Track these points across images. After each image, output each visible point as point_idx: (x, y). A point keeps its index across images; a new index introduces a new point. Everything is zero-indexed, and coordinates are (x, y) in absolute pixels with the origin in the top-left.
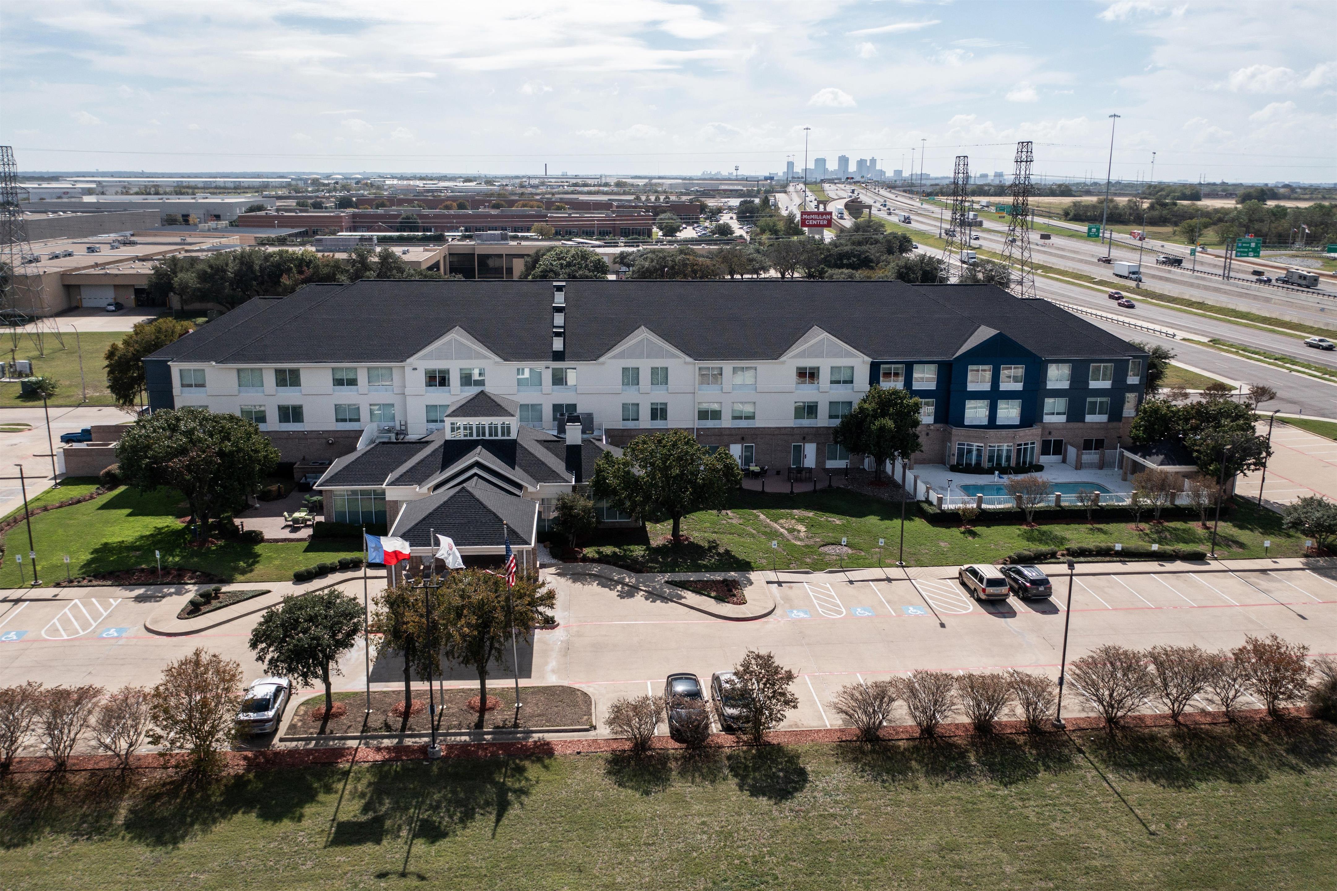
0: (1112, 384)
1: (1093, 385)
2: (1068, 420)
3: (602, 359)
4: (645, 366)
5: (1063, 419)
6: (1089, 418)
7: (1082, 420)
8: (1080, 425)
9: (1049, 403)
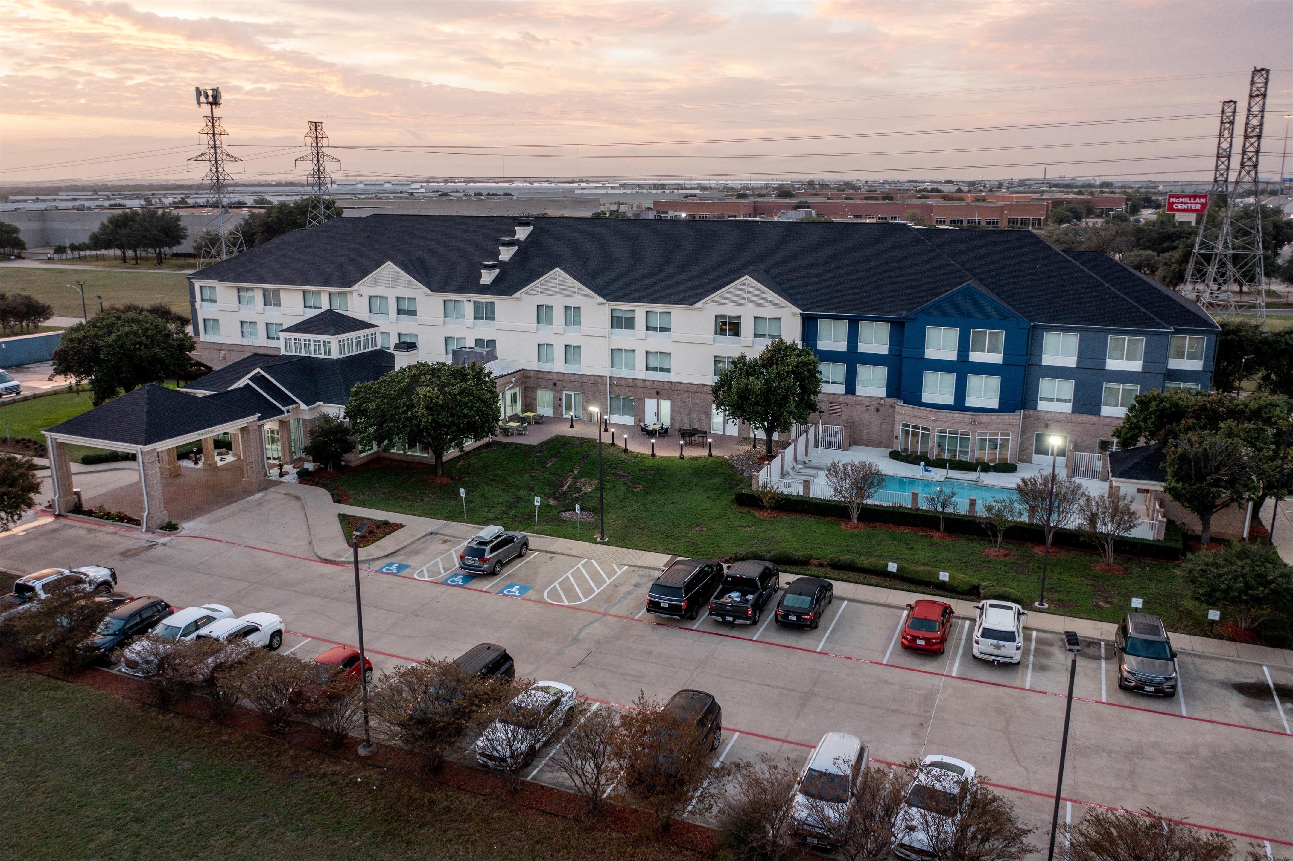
0: (1144, 367)
1: (1112, 364)
2: (1075, 410)
3: (517, 295)
4: (558, 304)
5: (1067, 408)
6: (1106, 411)
7: (1096, 412)
8: (1093, 418)
9: (1047, 387)
